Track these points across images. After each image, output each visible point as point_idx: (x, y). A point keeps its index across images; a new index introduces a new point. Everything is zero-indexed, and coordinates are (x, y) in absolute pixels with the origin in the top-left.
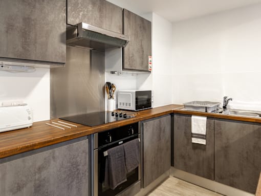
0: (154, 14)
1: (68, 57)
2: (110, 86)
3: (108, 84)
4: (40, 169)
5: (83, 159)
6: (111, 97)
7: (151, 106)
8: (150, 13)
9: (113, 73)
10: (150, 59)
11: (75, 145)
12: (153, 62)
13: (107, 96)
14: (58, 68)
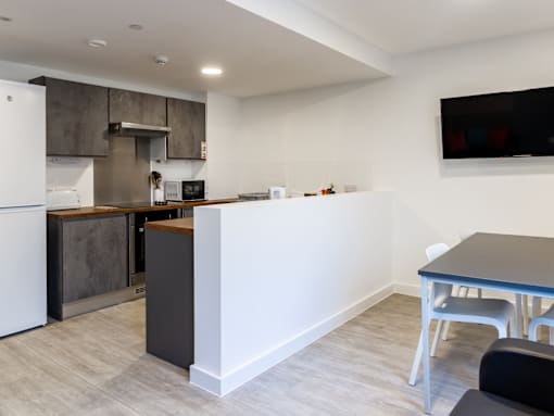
0: (209, 95)
1: (111, 147)
2: (156, 176)
3: (154, 173)
4: (91, 231)
5: (122, 231)
6: (157, 187)
7: (203, 197)
8: (204, 93)
9: (158, 161)
10: (203, 146)
11: (116, 219)
12: (209, 149)
13: (152, 186)
14: (101, 160)
